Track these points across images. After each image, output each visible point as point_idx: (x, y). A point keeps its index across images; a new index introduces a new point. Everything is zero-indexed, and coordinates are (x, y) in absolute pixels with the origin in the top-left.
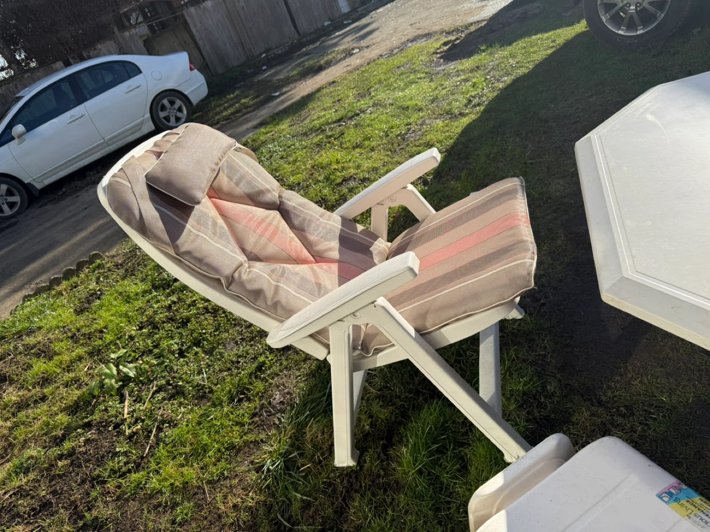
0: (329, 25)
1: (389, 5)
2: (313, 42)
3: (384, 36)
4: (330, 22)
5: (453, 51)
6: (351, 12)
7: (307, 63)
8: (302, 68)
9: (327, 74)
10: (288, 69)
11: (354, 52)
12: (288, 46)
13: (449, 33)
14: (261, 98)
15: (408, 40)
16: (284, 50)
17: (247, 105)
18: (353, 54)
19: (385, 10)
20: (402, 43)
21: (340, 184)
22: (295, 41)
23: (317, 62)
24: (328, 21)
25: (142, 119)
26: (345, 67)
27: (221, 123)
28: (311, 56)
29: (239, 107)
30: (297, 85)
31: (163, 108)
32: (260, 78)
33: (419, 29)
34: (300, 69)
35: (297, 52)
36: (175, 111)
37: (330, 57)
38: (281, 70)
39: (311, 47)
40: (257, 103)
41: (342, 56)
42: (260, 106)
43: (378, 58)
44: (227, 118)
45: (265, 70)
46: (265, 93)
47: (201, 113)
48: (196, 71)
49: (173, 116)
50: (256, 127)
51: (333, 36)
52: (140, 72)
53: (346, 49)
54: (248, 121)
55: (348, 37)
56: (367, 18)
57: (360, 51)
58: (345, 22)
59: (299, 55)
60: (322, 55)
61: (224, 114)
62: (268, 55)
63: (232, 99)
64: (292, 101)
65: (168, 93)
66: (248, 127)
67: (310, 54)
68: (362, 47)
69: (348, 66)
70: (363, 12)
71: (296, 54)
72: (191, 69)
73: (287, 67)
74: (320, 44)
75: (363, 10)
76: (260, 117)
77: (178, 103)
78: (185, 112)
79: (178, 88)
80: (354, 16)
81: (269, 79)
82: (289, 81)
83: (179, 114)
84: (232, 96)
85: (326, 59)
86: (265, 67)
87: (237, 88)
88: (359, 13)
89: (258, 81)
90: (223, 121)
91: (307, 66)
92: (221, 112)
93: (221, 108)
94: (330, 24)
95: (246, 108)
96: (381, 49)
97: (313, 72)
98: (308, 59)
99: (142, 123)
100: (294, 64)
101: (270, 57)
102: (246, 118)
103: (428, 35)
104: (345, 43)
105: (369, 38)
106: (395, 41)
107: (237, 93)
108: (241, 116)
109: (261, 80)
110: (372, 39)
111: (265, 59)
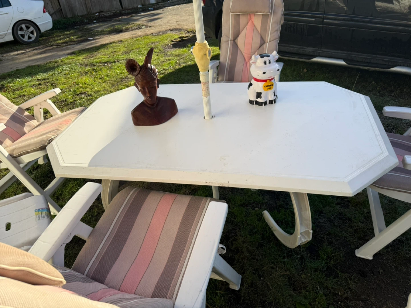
0: (140, 8)
1: (176, 7)
2: (128, 14)
3: (161, 23)
4: (141, 6)
5: (180, 43)
6: (155, 3)
7: (116, 26)
8: (113, 28)
9: (122, 35)
10: (106, 26)
11: (143, 27)
12: (113, 13)
13: (188, 32)
14: (82, 38)
15: (169, 30)
16: (110, 14)
17: (73, 40)
18: (142, 28)
19: (171, 9)
20: (166, 30)
21: (78, 95)
22: (118, 11)
23: (122, 27)
24: (141, 5)
25: (6, 32)
26: (132, 34)
27: (53, 46)
28: (121, 22)
29: (68, 40)
30: (104, 37)
31: (21, 29)
32: (88, 27)
33: (178, 25)
34: (112, 28)
35: (116, 18)
36: (29, 33)
37: (130, 26)
38: (102, 26)
39: (125, 17)
40: (78, 41)
41: (136, 28)
42: (79, 43)
43: (150, 35)
44: (58, 45)
45: (95, 23)
46: (85, 36)
47: (46, 38)
48: (47, 13)
49: (27, 35)
50: (68, 54)
51: (139, 15)
52: (10, 5)
53: (140, 24)
54: (68, 49)
55: (145, 18)
56: (161, 10)
57: (146, 27)
58: (149, 9)
59: (116, 20)
60: (127, 24)
61: (58, 42)
62: (99, 15)
63: (68, 34)
64: (95, 45)
65: (26, 21)
66: (65, 53)
67: (121, 21)
68: (148, 26)
69: (134, 34)
70: (162, 6)
71: (115, 19)
72: (44, 12)
73: (106, 25)
74: (130, 17)
75: (162, 4)
76: (74, 49)
77: (32, 29)
78: (35, 35)
79: (32, 20)
80: (155, 7)
81: (93, 29)
82: (102, 33)
83: (31, 35)
84: (68, 32)
85: (126, 27)
86: (96, 21)
87: (74, 29)
88: (159, 6)
89: (87, 28)
90: (55, 46)
91: (116, 27)
92: (57, 40)
93: (59, 38)
94: (142, 7)
95: (71, 42)
96: (155, 30)
97: (116, 32)
98: (118, 24)
99: (6, 35)
100: (110, 24)
101: (100, 16)
102: (68, 48)
103: (179, 30)
104: (141, 21)
105: (154, 22)
106: (163, 28)
107: (72, 31)
108: (66, 46)
109: (89, 28)
110: (155, 23)
111: (97, 16)
